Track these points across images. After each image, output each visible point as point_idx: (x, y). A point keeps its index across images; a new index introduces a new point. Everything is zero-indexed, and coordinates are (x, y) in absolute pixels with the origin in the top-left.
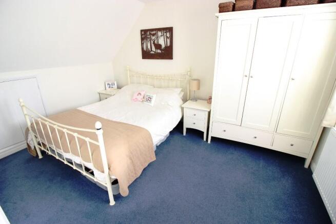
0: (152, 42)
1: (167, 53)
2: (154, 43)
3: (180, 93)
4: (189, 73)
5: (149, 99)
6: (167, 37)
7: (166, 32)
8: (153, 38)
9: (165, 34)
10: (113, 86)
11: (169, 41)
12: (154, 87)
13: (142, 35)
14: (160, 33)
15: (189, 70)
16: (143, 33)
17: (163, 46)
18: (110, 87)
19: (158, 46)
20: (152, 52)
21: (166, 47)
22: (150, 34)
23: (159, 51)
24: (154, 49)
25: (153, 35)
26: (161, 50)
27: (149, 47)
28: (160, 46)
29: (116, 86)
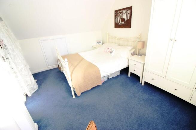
0: (120, 17)
1: (127, 24)
2: (121, 18)
3: (131, 50)
4: (139, 37)
5: (111, 52)
6: (128, 13)
7: (128, 11)
8: (121, 15)
9: (127, 12)
10: (100, 44)
11: (129, 15)
12: (119, 45)
13: (115, 13)
14: (124, 12)
15: (139, 35)
16: (116, 12)
17: (126, 20)
18: (98, 44)
19: (123, 20)
20: (120, 24)
21: (127, 20)
22: (119, 12)
23: (123, 23)
24: (121, 22)
25: (121, 13)
26: (124, 22)
27: (118, 21)
28: (124, 19)
29: (101, 43)
